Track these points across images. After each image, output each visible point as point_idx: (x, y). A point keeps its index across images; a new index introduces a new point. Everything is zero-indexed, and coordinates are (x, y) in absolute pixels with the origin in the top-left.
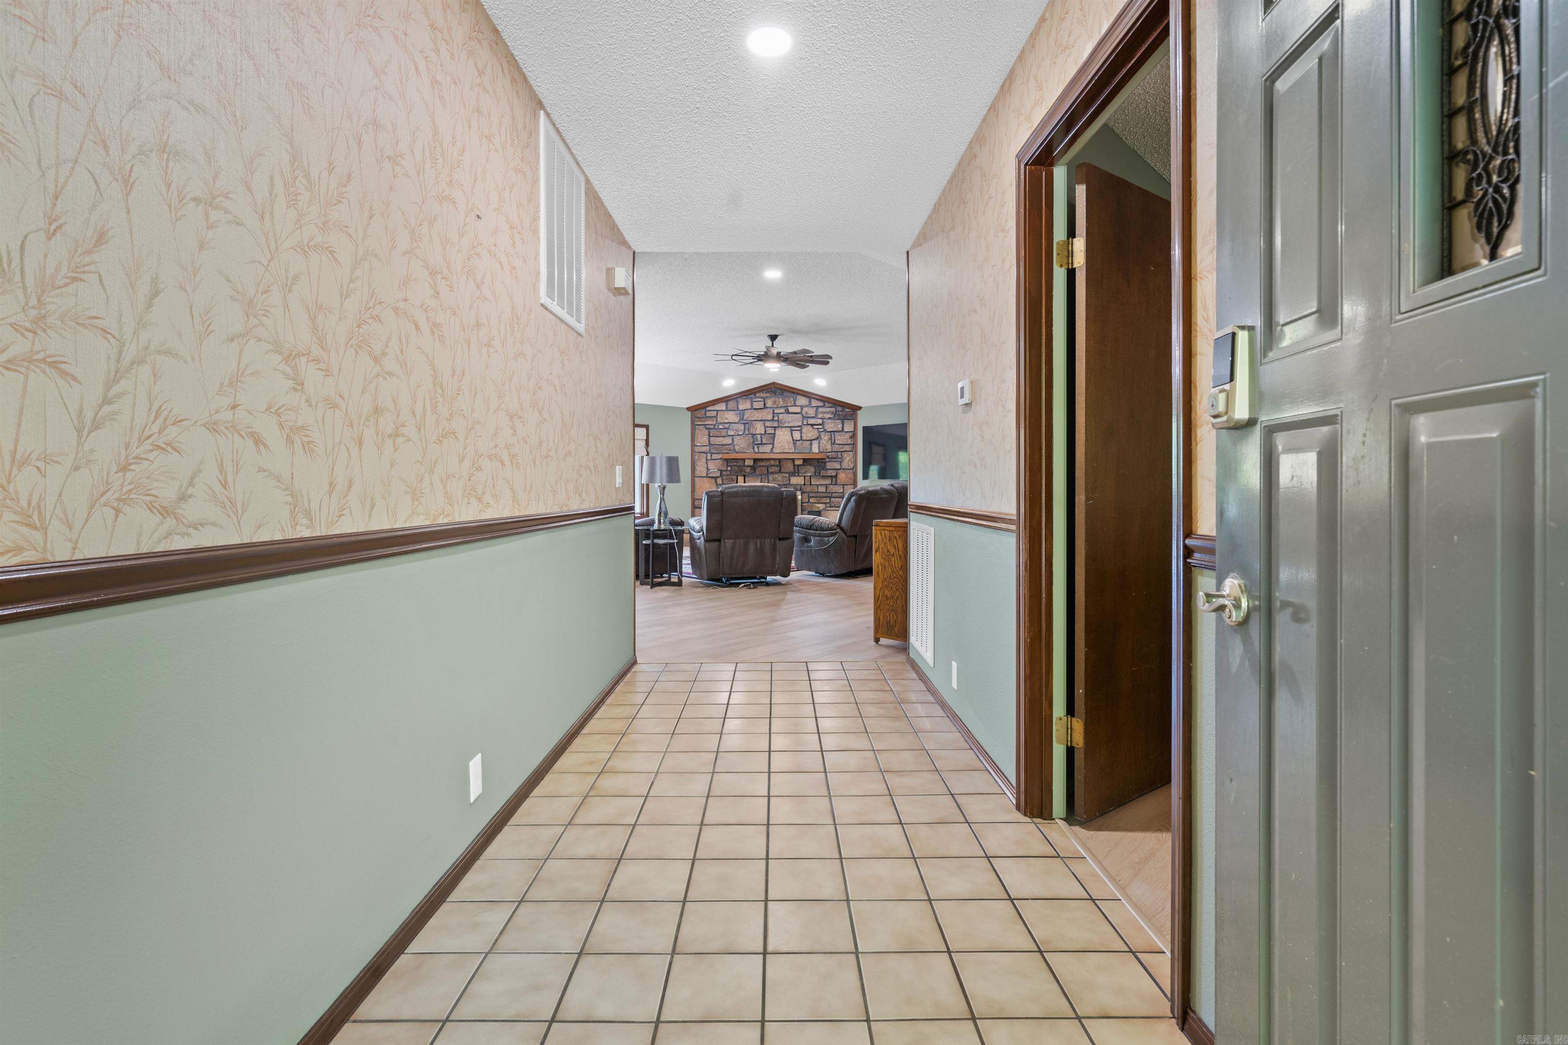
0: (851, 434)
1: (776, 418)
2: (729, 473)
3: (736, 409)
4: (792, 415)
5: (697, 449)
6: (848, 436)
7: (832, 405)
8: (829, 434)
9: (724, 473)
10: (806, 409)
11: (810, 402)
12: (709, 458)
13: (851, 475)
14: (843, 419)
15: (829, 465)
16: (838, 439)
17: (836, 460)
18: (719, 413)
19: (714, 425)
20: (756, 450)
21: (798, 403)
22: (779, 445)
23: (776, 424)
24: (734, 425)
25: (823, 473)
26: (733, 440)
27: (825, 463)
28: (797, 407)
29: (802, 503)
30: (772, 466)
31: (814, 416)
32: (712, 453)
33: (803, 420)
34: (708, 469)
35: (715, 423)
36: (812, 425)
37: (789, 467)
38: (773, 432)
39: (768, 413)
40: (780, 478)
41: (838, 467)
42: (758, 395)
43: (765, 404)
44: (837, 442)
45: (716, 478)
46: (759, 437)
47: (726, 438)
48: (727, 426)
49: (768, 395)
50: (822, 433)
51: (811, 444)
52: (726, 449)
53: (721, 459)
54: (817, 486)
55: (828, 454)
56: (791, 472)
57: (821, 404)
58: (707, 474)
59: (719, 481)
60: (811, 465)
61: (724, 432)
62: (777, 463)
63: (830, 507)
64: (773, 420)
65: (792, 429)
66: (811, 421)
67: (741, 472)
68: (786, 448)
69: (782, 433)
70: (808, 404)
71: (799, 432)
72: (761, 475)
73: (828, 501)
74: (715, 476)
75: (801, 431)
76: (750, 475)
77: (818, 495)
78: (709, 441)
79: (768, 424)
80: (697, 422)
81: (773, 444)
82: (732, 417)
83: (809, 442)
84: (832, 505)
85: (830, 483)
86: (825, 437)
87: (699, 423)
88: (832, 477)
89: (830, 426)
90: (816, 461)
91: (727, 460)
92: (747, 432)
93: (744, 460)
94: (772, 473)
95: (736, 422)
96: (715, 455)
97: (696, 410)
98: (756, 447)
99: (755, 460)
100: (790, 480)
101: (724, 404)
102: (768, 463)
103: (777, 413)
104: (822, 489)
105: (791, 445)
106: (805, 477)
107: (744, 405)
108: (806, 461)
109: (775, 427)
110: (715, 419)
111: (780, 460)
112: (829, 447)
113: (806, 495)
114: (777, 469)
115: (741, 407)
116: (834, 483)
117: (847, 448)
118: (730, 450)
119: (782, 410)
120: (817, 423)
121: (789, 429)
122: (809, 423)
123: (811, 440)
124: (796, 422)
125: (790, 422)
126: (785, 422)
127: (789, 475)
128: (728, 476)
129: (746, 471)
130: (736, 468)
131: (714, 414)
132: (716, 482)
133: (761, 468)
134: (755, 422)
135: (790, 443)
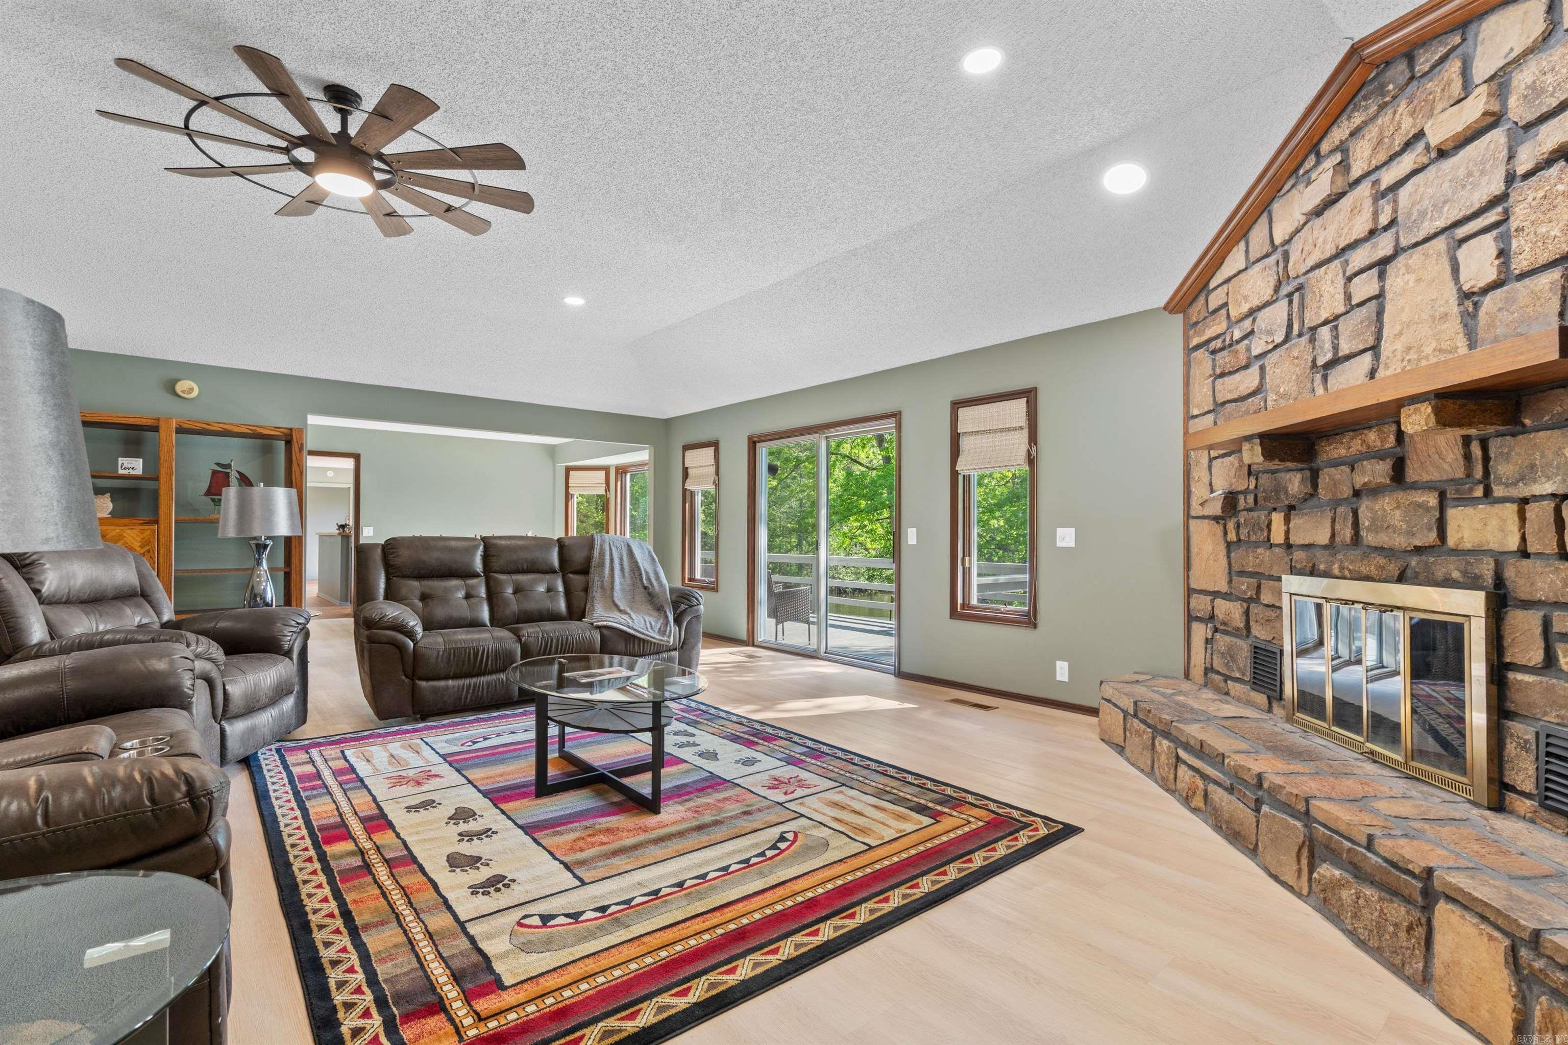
1: (1386, 216)
2: (1252, 500)
3: (1268, 248)
4: (1458, 156)
5: (1193, 427)
9: (1241, 501)
18: (1236, 283)
19: (1225, 333)
20: (1319, 393)
23: (1385, 247)
24: (1263, 314)
26: (1262, 372)
30: (1368, 453)
34: (1212, 490)
35: (1224, 326)
38: (1375, 288)
39: (1357, 207)
45: (1221, 521)
46: (1328, 332)
47: (1248, 371)
48: (1249, 324)
49: (1358, 119)
56: (1451, 482)
59: (1231, 532)
61: (1243, 350)
62: (1393, 441)
64: (1374, 231)
65: (1455, 235)
67: (1278, 492)
69: (1411, 278)
71: (1491, 235)
72: (1333, 504)
76: (1303, 504)
78: (1214, 395)
79: (1357, 260)
80: (1193, 338)
81: (1376, 347)
82: (1258, 285)
87: (1197, 342)
92: (1297, 328)
94: (1367, 491)
95: (1269, 298)
97: (1185, 301)
98: (1320, 374)
101: (1238, 244)
102: (1357, 443)
103: (1386, 192)
106: (1522, 503)
107: (1288, 215)
109: (1384, 263)
110: (1224, 312)
111: (1399, 415)
114: (1385, 471)
115: (1280, 233)
119: (1407, 163)
124: (1475, 186)
125: (1445, 202)
126: (1423, 214)
127: (1442, 496)
128: (1250, 514)
129: (1290, 487)
130: (1266, 480)
131: (1223, 294)
132: (1225, 535)
133: (1333, 471)
134: (1317, 272)
135: (1445, 316)
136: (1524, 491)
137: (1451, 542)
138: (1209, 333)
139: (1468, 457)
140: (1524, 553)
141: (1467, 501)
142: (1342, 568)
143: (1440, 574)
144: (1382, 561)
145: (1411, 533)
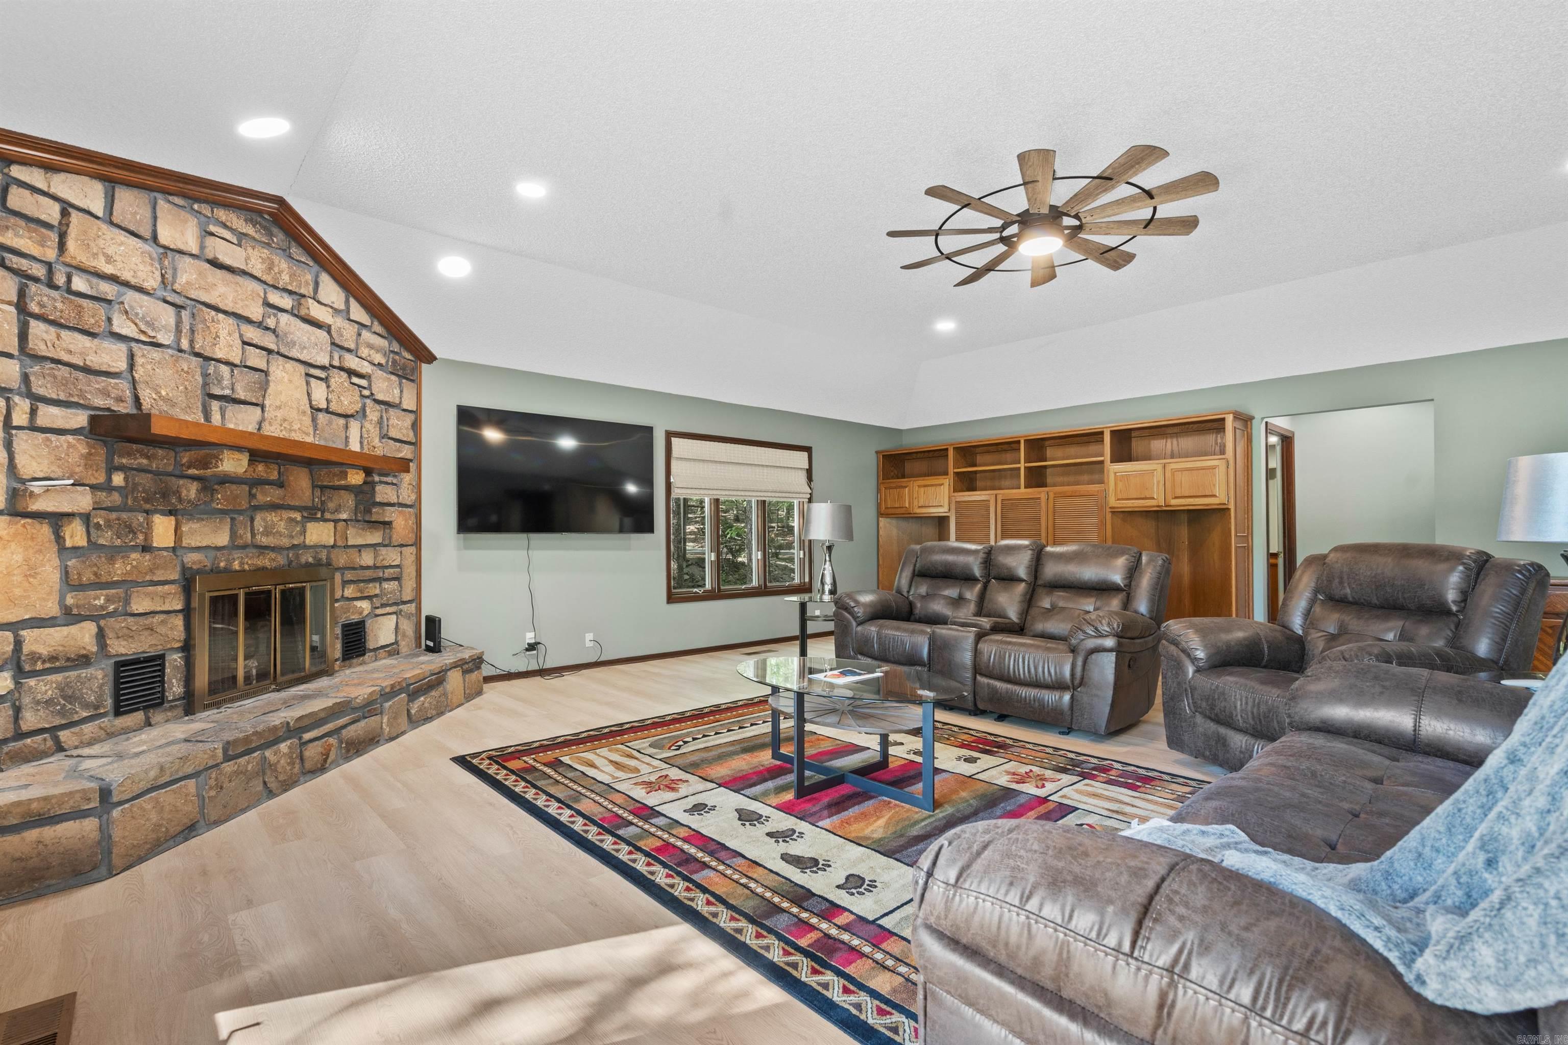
1: (271, 323)
2: (113, 497)
3: (146, 232)
4: (309, 328)
7: (386, 332)
8: (379, 407)
10: (337, 321)
11: (348, 303)
12: (20, 418)
13: (413, 523)
14: (401, 376)
15: (381, 493)
16: (392, 426)
17: (389, 480)
18: (74, 217)
19: (49, 266)
20: (216, 418)
21: (321, 296)
22: (279, 414)
23: (269, 341)
24: (137, 295)
26: (129, 359)
28: (323, 308)
30: (260, 482)
31: (352, 347)
33: (331, 353)
35: (51, 254)
36: (351, 373)
37: (301, 488)
38: (263, 365)
39: (248, 295)
40: (282, 526)
41: (393, 499)
42: (220, 214)
43: (244, 260)
44: (393, 434)
45: (57, 520)
46: (223, 371)
47: (104, 343)
48: (108, 289)
49: (250, 230)
50: (367, 403)
51: (347, 429)
52: (106, 393)
53: (78, 430)
54: (360, 548)
56: (305, 508)
57: (367, 319)
58: (13, 497)
59: (75, 535)
61: (93, 314)
62: (275, 475)
63: (383, 606)
65: (308, 371)
66: (348, 361)
67: (165, 495)
68: (296, 427)
69: (285, 378)
70: (343, 306)
71: (323, 385)
72: (230, 512)
73: (378, 591)
74: (70, 507)
75: (327, 382)
76: (197, 510)
77: (361, 574)
78: (23, 336)
79: (250, 334)
81: (263, 408)
82: (127, 258)
83: (342, 421)
84: (384, 600)
85: (381, 541)
86: (372, 414)
88: (383, 525)
89: (381, 386)
91: (106, 435)
92: (183, 343)
94: (263, 505)
95: (144, 287)
96: (54, 410)
98: (215, 405)
100: (304, 532)
102: (249, 472)
103: (272, 307)
104: (367, 559)
105: (307, 420)
106: (334, 523)
107: (177, 228)
109: (269, 352)
110: (51, 236)
111: (279, 464)
112: (378, 443)
114: (275, 494)
116: (386, 541)
117: (405, 451)
118: (120, 400)
119: (288, 303)
120: (359, 371)
121: (302, 369)
122: (344, 365)
123: (346, 416)
125: (305, 347)
126: (294, 343)
127: (303, 515)
128: (114, 515)
129: (184, 493)
130: (144, 480)
131: (51, 212)
132: (59, 539)
133: (234, 487)
134: (213, 313)
135: (304, 413)
137: (308, 541)
139: (313, 494)
140: (335, 545)
141: (313, 519)
142: (242, 564)
143: (304, 560)
144: (273, 555)
145: (292, 537)
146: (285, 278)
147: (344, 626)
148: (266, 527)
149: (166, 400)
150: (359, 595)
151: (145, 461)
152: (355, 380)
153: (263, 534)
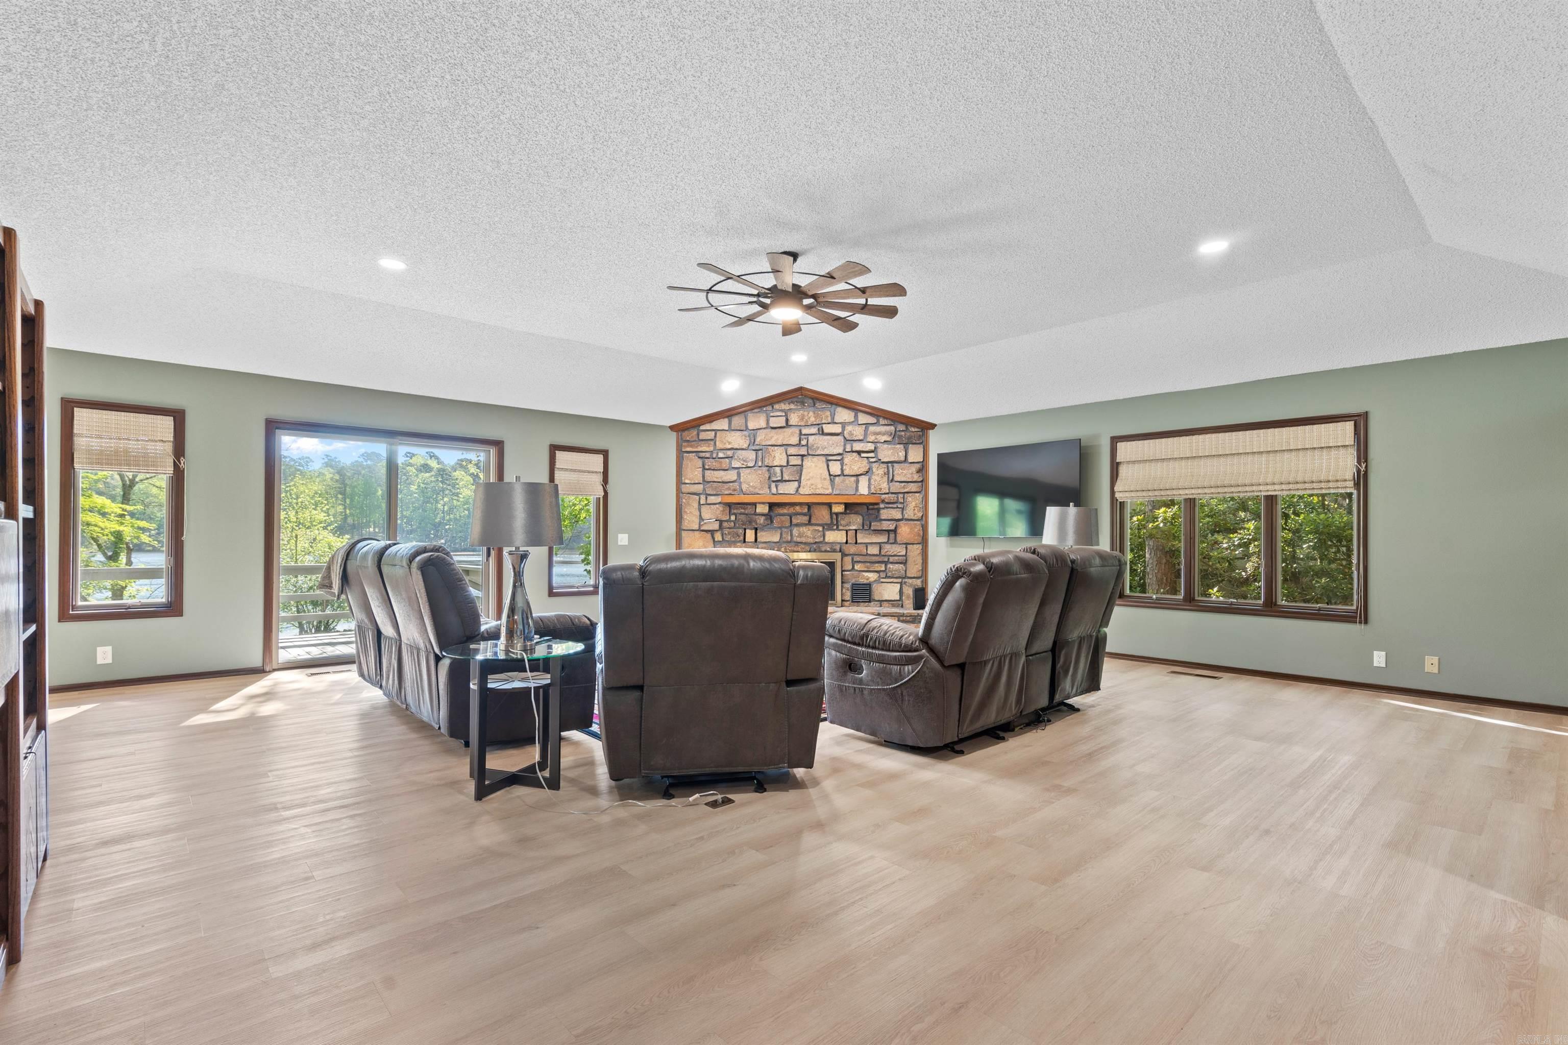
0: (918, 466)
1: (804, 442)
2: (732, 524)
3: (742, 427)
4: (829, 437)
5: (685, 489)
6: (914, 468)
7: (889, 422)
8: (885, 466)
9: (725, 524)
10: (849, 428)
11: (856, 417)
12: (703, 501)
13: (918, 528)
14: (906, 444)
15: (884, 514)
16: (898, 474)
17: (895, 506)
18: (718, 433)
19: (711, 452)
20: (774, 490)
21: (837, 419)
22: (809, 483)
23: (803, 451)
24: (740, 452)
25: (875, 525)
26: (739, 475)
27: (878, 510)
28: (836, 425)
29: (843, 571)
30: (797, 514)
31: (861, 438)
32: (707, 495)
33: (845, 445)
34: (701, 519)
35: (712, 449)
36: (859, 452)
37: (823, 515)
38: (799, 462)
39: (792, 434)
40: (809, 533)
41: (898, 516)
42: (777, 406)
43: (787, 420)
44: (897, 478)
45: (712, 532)
46: (778, 470)
47: (729, 472)
48: (730, 453)
49: (792, 406)
50: (874, 465)
51: (857, 482)
52: (729, 489)
53: (720, 503)
54: (867, 545)
55: (884, 496)
56: (826, 524)
57: (873, 420)
58: (700, 525)
59: (718, 537)
60: (856, 513)
61: (725, 463)
62: (806, 510)
63: (886, 577)
64: (799, 444)
65: (828, 458)
66: (858, 446)
67: (750, 522)
69: (813, 465)
70: (853, 419)
71: (838, 463)
72: (780, 528)
73: (883, 569)
74: (711, 529)
75: (841, 460)
76: (764, 527)
77: (868, 559)
78: (703, 477)
79: (792, 451)
80: (686, 447)
81: (799, 481)
82: (737, 440)
83: (853, 479)
84: (889, 574)
85: (886, 540)
86: (878, 471)
87: (688, 449)
88: (888, 531)
89: (887, 453)
90: (865, 507)
91: (729, 505)
92: (760, 464)
93: (754, 505)
94: (797, 525)
95: (743, 447)
96: (713, 498)
97: (684, 430)
98: (773, 485)
99: (772, 506)
100: (824, 536)
101: (726, 420)
102: (791, 510)
103: (805, 435)
104: (873, 550)
105: (827, 483)
106: (847, 531)
107: (756, 421)
108: (850, 507)
109: (803, 456)
110: (712, 443)
111: (809, 506)
112: (884, 486)
113: (848, 560)
114: (805, 519)
115: (752, 425)
116: (891, 541)
117: (913, 487)
118: (735, 490)
119: (814, 430)
120: (867, 449)
121: (823, 459)
122: (854, 449)
123: (857, 476)
124: (834, 448)
125: (825, 448)
126: (818, 448)
127: (823, 528)
128: (732, 530)
129: (758, 521)
130: (742, 517)
131: (711, 435)
132: (713, 538)
133: (782, 517)
134: (772, 448)
135: (825, 479)
136: (847, 528)
137: (826, 540)
138: (700, 449)
139: (831, 518)
140: (847, 543)
141: (831, 529)
142: (785, 549)
143: (823, 549)
144: (803, 546)
145: (814, 538)
146: (812, 419)
147: (853, 584)
148: (799, 534)
149: (752, 487)
150: (866, 569)
151: (743, 511)
152: (863, 455)
153: (797, 537)
